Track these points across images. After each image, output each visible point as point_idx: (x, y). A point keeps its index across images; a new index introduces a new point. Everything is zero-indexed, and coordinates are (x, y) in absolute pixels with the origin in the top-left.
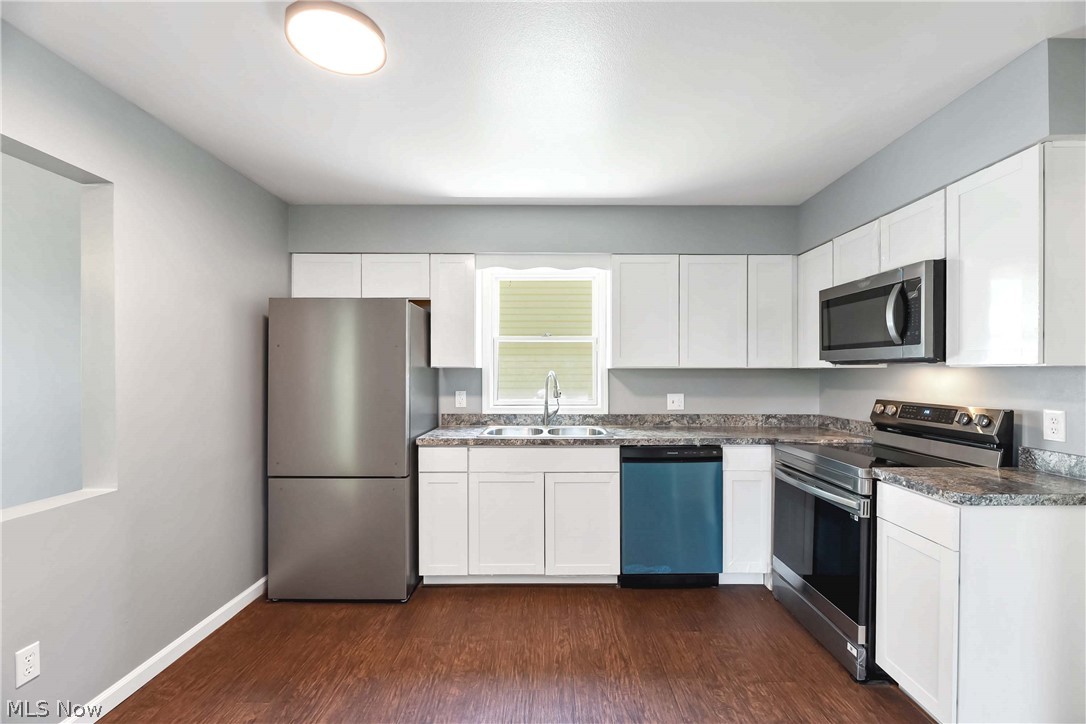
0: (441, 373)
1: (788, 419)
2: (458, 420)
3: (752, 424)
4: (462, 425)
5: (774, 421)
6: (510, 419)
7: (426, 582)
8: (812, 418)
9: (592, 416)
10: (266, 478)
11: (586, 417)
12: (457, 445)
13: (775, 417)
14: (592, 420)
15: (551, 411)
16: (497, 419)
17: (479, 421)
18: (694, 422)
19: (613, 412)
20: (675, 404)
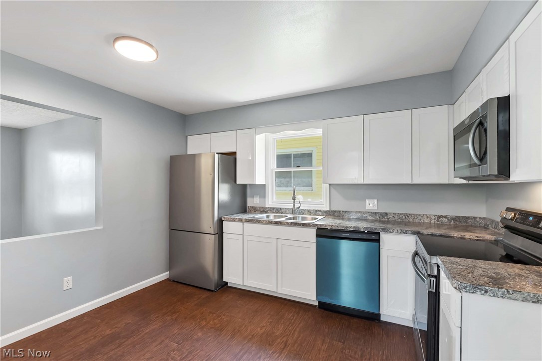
0: (248, 187)
1: (457, 219)
2: (255, 210)
3: (427, 221)
4: (257, 212)
5: (445, 219)
6: (278, 210)
7: (229, 285)
8: (478, 219)
9: (320, 211)
10: (171, 230)
11: (317, 211)
12: (238, 221)
13: (445, 217)
14: (320, 213)
15: (296, 206)
16: (272, 210)
17: (263, 210)
18: (383, 217)
20: (371, 205)
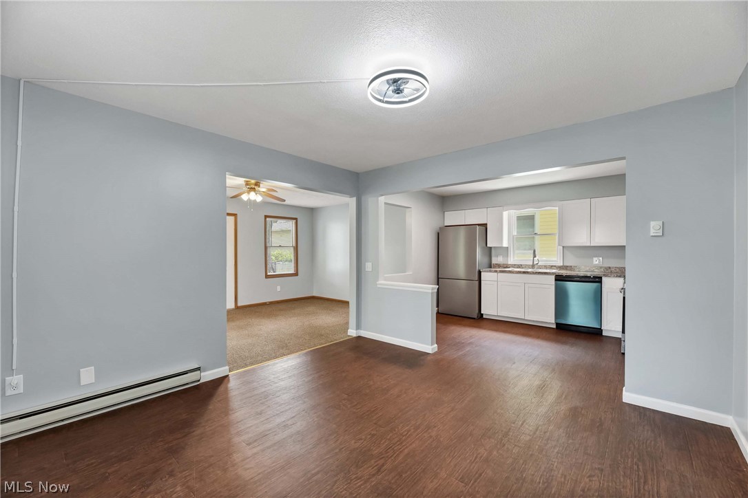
0: (493, 249)
4: (501, 267)
6: (519, 266)
7: (484, 317)
9: (556, 266)
10: (438, 278)
11: (552, 266)
12: (494, 272)
15: (535, 263)
16: (513, 266)
17: (506, 266)
18: (607, 270)
19: (565, 265)
20: (597, 261)
